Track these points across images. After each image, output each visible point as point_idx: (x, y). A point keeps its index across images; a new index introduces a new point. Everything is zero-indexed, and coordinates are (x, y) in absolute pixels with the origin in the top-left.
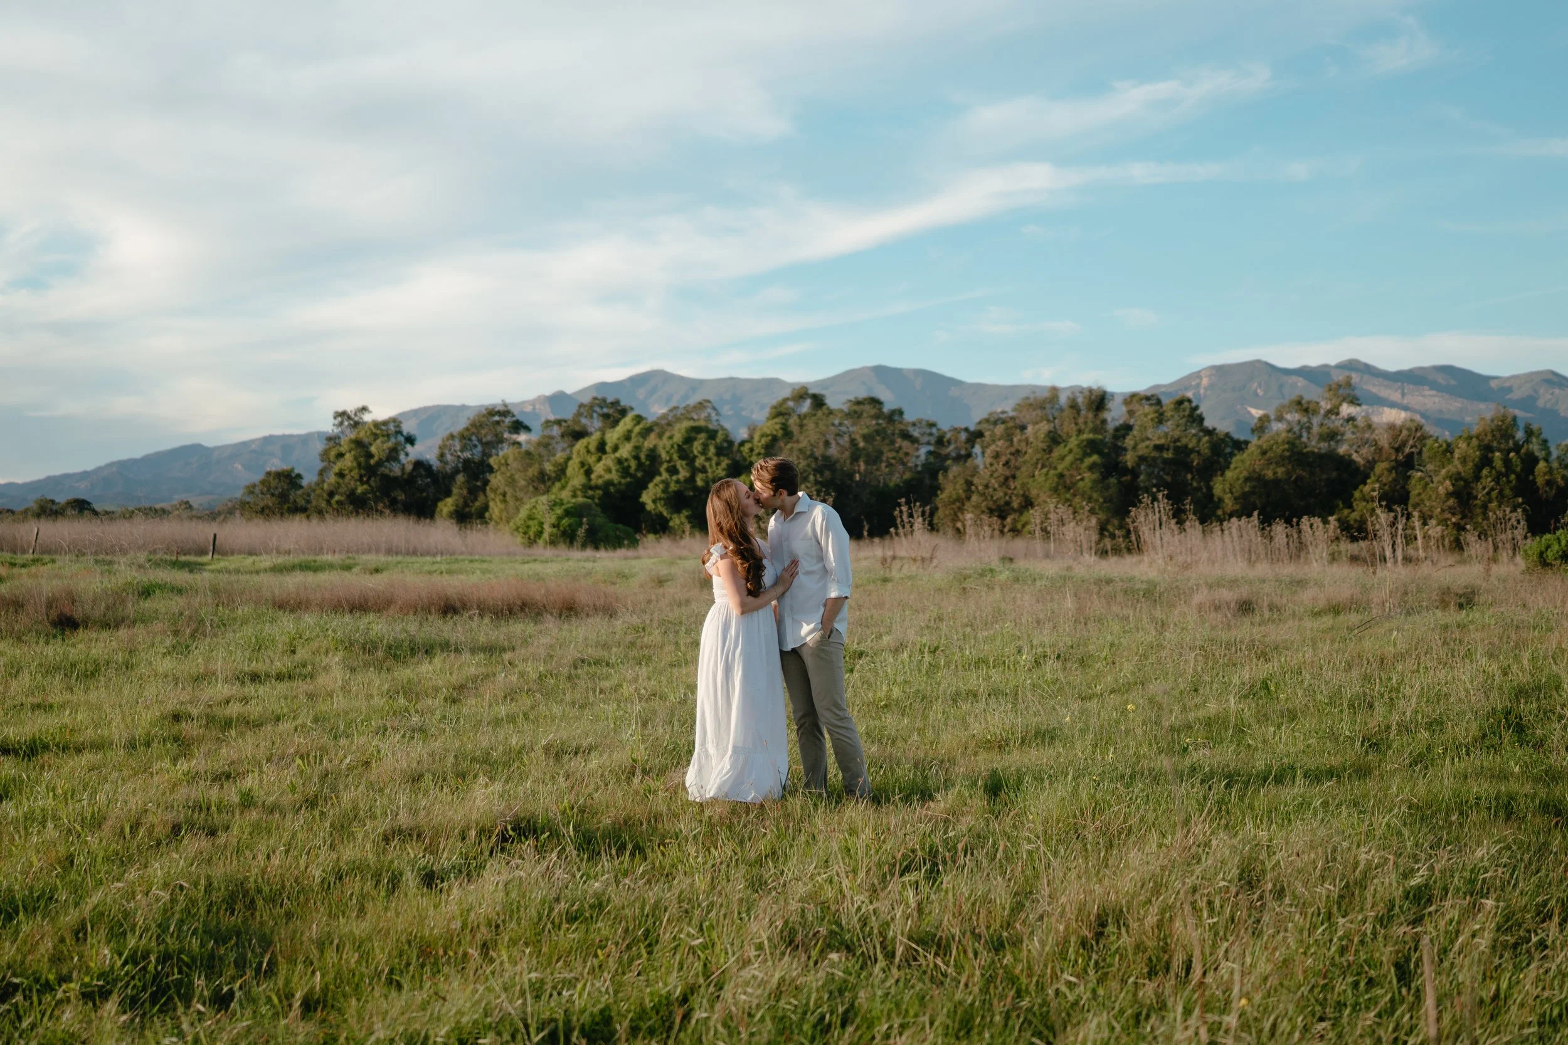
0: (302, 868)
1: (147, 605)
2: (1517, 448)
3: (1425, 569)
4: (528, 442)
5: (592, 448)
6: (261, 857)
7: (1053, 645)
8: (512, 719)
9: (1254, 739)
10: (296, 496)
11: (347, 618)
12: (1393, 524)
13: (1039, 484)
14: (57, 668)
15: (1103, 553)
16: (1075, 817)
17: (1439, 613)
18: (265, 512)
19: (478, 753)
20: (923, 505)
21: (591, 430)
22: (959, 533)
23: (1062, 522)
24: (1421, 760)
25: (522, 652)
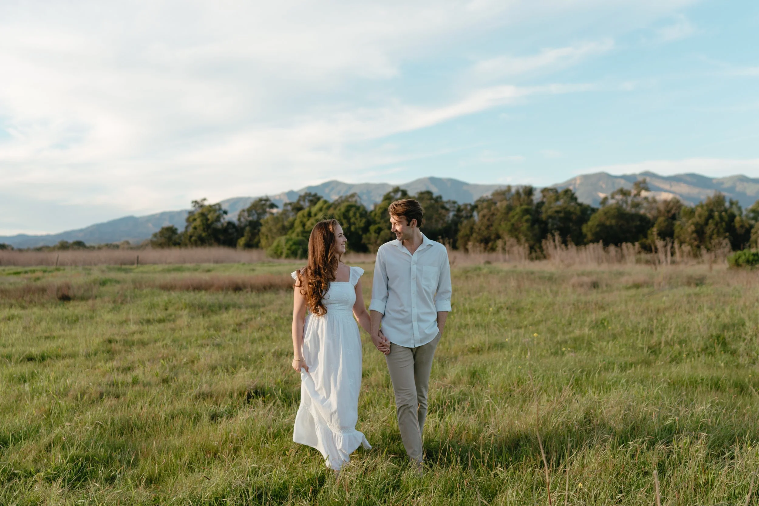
0: (157, 413)
1: (103, 289)
2: (726, 211)
3: (682, 267)
4: (277, 213)
5: (306, 214)
6: (139, 408)
7: (505, 303)
8: (261, 339)
9: (597, 348)
10: (175, 237)
11: (192, 294)
12: (665, 246)
13: (503, 228)
14: (58, 319)
15: (532, 259)
16: (510, 385)
17: (686, 288)
18: (161, 245)
19: (243, 356)
20: (449, 239)
21: (305, 207)
22: (466, 250)
23: (512, 246)
24: (676, 360)
25: (269, 308)
